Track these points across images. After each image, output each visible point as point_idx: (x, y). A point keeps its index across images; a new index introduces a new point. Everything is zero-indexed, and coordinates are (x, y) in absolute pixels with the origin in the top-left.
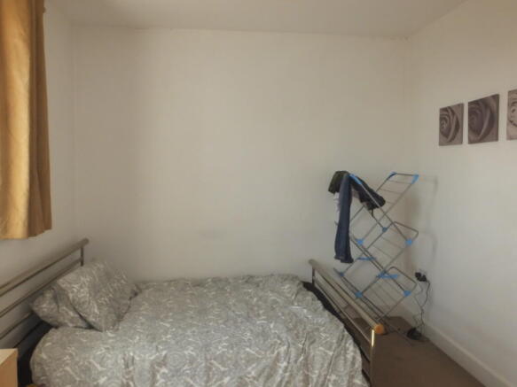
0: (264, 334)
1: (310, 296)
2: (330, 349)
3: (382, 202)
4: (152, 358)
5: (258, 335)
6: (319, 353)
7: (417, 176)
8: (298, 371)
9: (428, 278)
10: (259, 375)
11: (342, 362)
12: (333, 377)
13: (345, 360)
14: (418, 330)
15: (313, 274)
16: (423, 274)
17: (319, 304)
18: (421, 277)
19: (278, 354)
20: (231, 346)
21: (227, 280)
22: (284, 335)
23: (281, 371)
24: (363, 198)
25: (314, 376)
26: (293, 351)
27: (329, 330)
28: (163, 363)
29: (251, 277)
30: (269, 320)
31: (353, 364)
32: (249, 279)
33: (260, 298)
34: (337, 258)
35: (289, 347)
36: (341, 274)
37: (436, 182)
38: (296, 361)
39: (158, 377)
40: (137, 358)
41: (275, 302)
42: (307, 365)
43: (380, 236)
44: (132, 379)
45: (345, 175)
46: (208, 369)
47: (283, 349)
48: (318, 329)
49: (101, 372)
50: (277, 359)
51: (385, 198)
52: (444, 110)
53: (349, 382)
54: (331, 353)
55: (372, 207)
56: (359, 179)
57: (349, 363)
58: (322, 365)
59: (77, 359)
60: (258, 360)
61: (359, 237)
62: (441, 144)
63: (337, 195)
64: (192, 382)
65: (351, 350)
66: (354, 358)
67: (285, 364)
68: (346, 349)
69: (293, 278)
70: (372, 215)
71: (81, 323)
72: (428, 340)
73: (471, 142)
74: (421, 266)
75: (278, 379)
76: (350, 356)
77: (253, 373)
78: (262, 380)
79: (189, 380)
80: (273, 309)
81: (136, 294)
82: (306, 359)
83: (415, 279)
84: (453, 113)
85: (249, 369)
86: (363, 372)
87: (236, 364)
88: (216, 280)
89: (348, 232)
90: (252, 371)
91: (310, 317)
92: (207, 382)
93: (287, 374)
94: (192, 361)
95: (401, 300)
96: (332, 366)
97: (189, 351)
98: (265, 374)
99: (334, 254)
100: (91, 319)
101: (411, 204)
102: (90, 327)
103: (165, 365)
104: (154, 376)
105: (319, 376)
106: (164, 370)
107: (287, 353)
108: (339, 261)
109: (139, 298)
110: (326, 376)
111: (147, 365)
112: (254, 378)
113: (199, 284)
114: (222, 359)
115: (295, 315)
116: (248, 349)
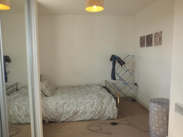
0: (91, 97)
1: (104, 89)
2: (108, 100)
3: (124, 63)
4: (63, 102)
5: (89, 97)
6: (105, 101)
7: (134, 56)
8: (100, 105)
9: (138, 84)
10: (90, 106)
11: (111, 103)
12: (108, 107)
13: (112, 103)
14: (135, 99)
15: (106, 84)
16: (136, 83)
17: (107, 91)
18: (136, 84)
19: (95, 101)
20: (83, 100)
21: (81, 86)
22: (96, 97)
23: (95, 105)
24: (119, 62)
25: (104, 107)
26: (98, 100)
27: (108, 96)
28: (65, 103)
29: (89, 85)
30: (93, 94)
31: (114, 103)
32: (88, 86)
33: (91, 90)
34: (112, 79)
35: (97, 100)
36: (114, 84)
37: (139, 58)
38: (99, 103)
39: (64, 106)
40: (59, 102)
41: (94, 90)
42: (102, 104)
43: (125, 73)
44: (58, 107)
45: (114, 56)
46: (77, 105)
47: (96, 100)
48: (105, 96)
49: (50, 105)
50: (94, 102)
51: (125, 62)
52: (141, 37)
53: (112, 108)
54: (108, 101)
55: (122, 65)
56: (118, 57)
57: (113, 103)
58: (106, 104)
59: (44, 102)
60: (89, 103)
61: (117, 73)
62: (140, 47)
63: (112, 62)
64: (73, 108)
65: (113, 101)
66: (114, 102)
67: (96, 104)
68: (112, 100)
69: (100, 85)
70: (122, 67)
71: (43, 95)
72: (137, 102)
73: (147, 46)
74: (136, 82)
75: (94, 107)
76: (113, 102)
77: (88, 106)
78: (90, 107)
79: (72, 107)
80: (94, 92)
81: (56, 89)
82: (102, 103)
83: (134, 85)
84: (143, 38)
85: (87, 105)
86: (116, 106)
87: (84, 104)
88: (78, 86)
89: (115, 71)
90: (88, 105)
91: (104, 94)
92: (77, 108)
93: (97, 106)
94: (73, 103)
95: (130, 90)
96: (108, 104)
97: (72, 101)
98: (91, 106)
99: (111, 78)
100: (46, 94)
101: (134, 64)
102: (46, 96)
103: (66, 104)
104: (63, 106)
105: (105, 106)
106: (66, 105)
107: (97, 101)
108: (112, 80)
109: (57, 90)
110: (107, 107)
111: (62, 104)
112: (89, 107)
113: (73, 87)
114: (80, 103)
115: (100, 93)
116: (87, 100)
